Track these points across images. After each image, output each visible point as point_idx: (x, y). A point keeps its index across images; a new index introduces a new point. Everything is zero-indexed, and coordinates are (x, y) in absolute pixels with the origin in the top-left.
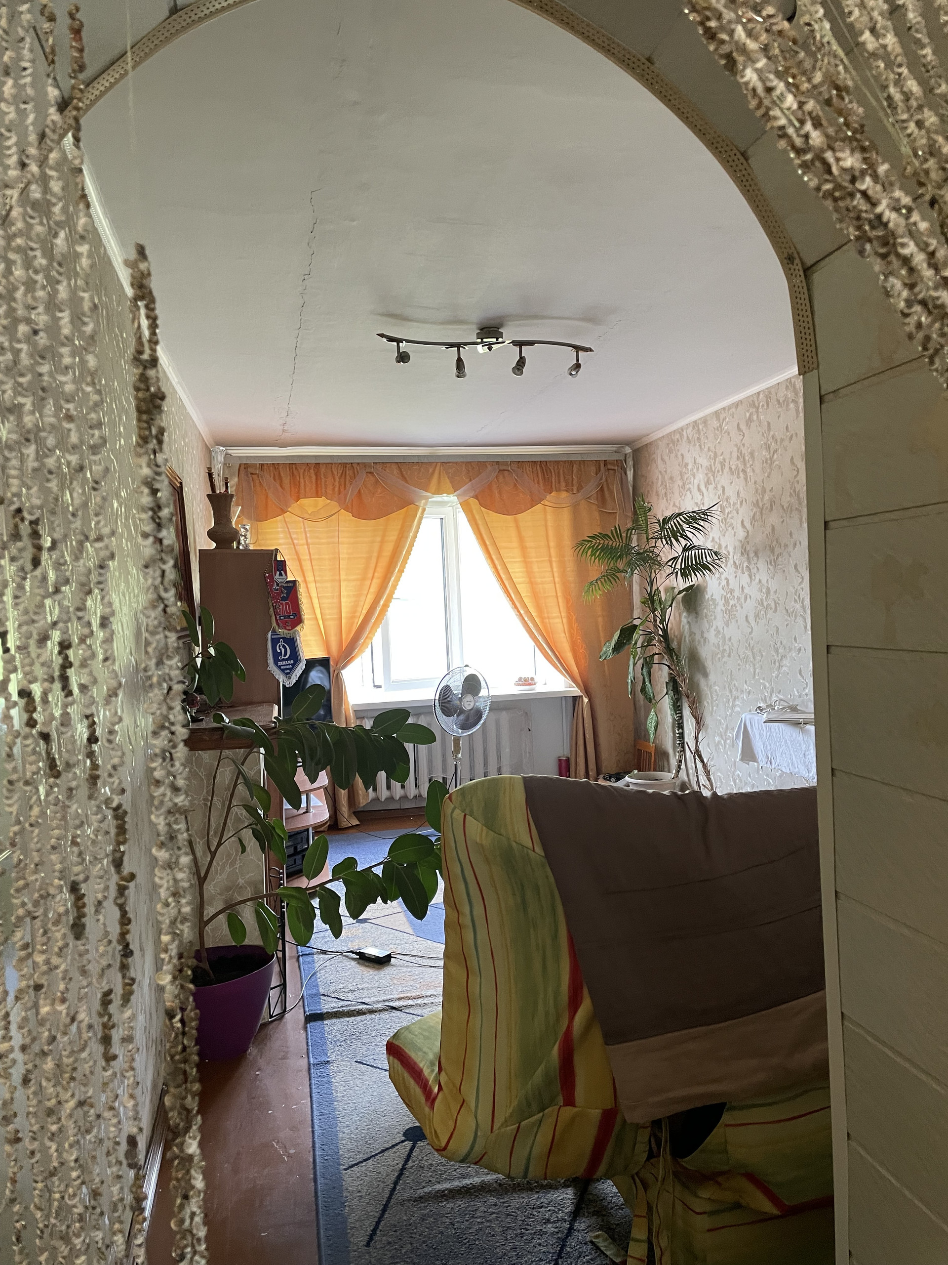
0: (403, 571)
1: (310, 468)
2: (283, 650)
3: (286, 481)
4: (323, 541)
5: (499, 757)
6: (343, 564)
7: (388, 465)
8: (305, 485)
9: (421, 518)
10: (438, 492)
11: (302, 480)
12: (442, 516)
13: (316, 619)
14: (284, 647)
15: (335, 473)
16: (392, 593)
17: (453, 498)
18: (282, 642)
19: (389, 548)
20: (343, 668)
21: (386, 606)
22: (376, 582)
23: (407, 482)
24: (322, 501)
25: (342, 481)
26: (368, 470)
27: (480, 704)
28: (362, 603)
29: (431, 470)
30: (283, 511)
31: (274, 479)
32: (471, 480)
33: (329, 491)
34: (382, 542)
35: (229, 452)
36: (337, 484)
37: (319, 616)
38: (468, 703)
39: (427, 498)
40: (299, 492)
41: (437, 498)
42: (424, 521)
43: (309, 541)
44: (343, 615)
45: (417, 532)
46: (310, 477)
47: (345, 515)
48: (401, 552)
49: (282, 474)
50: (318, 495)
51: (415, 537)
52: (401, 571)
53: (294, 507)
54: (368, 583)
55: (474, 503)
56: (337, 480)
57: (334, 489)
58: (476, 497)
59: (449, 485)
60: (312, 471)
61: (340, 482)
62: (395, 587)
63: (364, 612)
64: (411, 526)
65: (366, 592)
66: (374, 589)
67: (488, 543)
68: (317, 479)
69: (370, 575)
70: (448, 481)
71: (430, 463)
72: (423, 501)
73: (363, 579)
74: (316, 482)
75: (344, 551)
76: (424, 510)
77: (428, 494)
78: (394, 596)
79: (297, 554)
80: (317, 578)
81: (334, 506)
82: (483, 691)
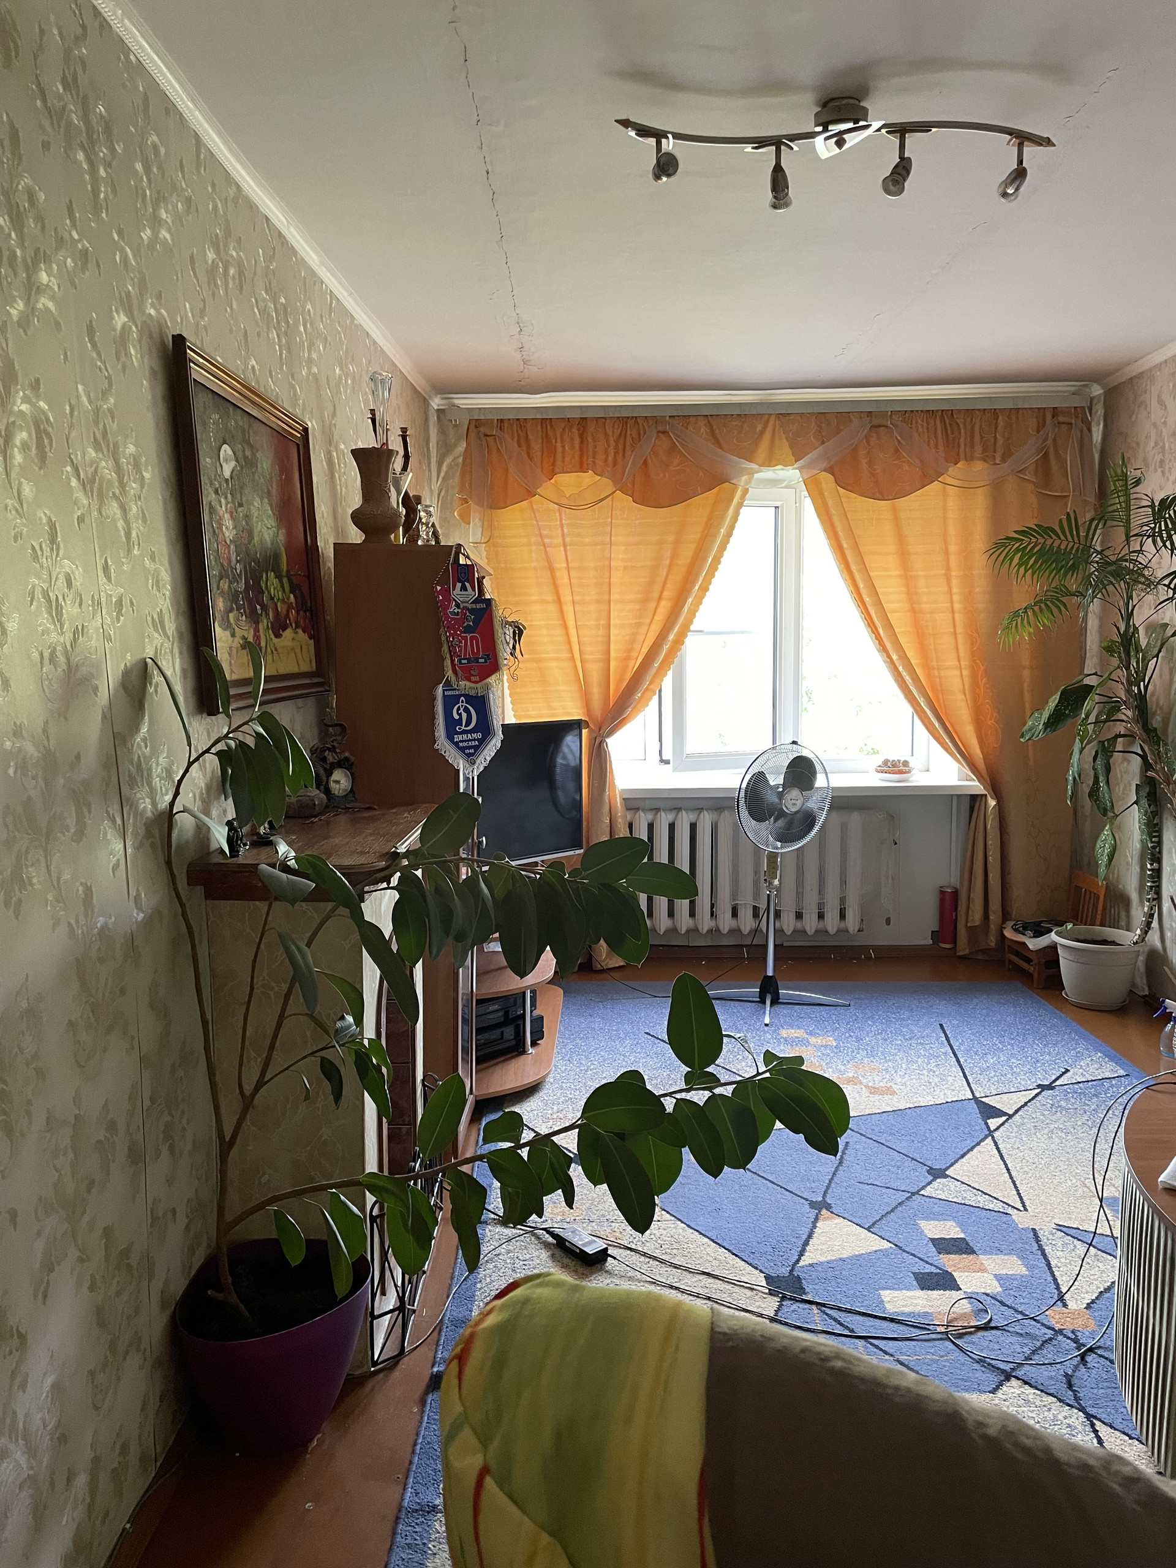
0: (707, 589)
1: (572, 427)
2: (464, 715)
3: (536, 446)
4: (587, 540)
5: (843, 882)
6: (616, 577)
7: (692, 420)
8: (563, 452)
9: (740, 505)
10: (769, 462)
11: (559, 445)
12: (778, 504)
13: (573, 659)
14: (466, 710)
15: (610, 433)
16: (689, 621)
17: (792, 474)
18: (462, 703)
19: (687, 552)
20: (611, 733)
21: (679, 641)
22: (665, 606)
23: (721, 447)
24: (589, 478)
25: (621, 447)
26: (660, 428)
27: (812, 805)
28: (641, 638)
29: (759, 428)
30: (531, 494)
31: (519, 445)
32: (823, 443)
33: (599, 462)
34: (677, 542)
35: (457, 402)
36: (612, 451)
37: (577, 655)
38: (793, 802)
39: (751, 473)
40: (554, 464)
41: (767, 474)
42: (743, 510)
43: (567, 539)
44: (612, 654)
45: (732, 527)
46: (572, 439)
47: (623, 500)
48: (705, 559)
49: (530, 436)
50: (582, 469)
51: (729, 534)
52: (705, 589)
53: (547, 488)
54: (652, 605)
55: (827, 479)
56: (612, 443)
57: (606, 460)
58: (830, 470)
59: (787, 450)
60: (575, 430)
61: (616, 447)
62: (693, 613)
63: (645, 650)
64: (723, 518)
65: (648, 621)
66: (660, 616)
67: (845, 545)
68: (582, 443)
69: (656, 595)
70: (786, 444)
71: (759, 416)
72: (744, 478)
73: (645, 600)
74: (581, 449)
75: (619, 555)
76: (745, 492)
77: (754, 466)
78: (692, 628)
79: (548, 559)
80: (576, 598)
81: (605, 485)
82: (820, 781)
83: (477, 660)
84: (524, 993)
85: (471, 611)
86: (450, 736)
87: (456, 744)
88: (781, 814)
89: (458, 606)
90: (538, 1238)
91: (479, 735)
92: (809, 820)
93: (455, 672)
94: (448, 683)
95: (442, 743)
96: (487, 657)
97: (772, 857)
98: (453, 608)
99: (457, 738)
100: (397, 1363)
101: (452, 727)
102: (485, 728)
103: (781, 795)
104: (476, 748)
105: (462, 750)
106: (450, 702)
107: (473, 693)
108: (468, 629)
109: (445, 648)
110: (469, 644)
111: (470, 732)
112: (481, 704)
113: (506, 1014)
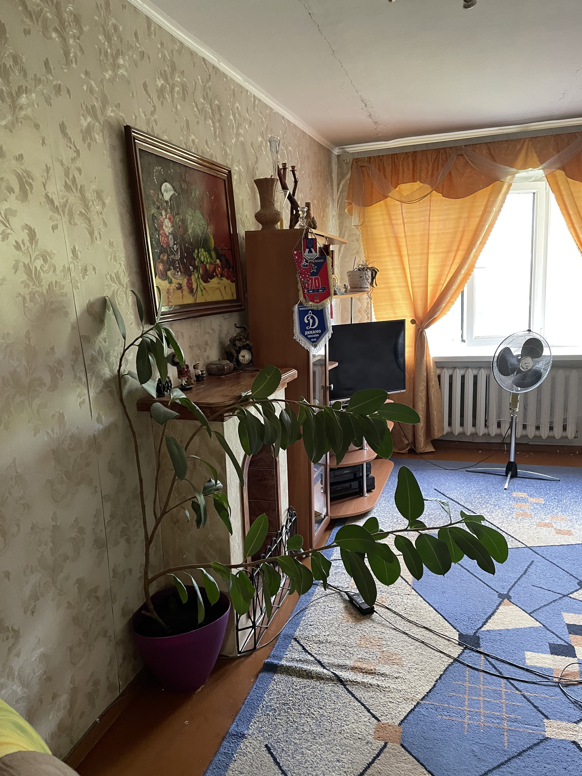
0: (485, 243)
1: (408, 157)
2: (311, 321)
3: (388, 170)
4: (416, 220)
5: (566, 409)
6: (433, 240)
7: (478, 146)
8: (403, 173)
9: (507, 193)
10: (524, 167)
11: (401, 168)
12: (534, 191)
13: (408, 286)
14: (312, 318)
15: (430, 159)
16: (474, 262)
17: (539, 172)
18: (310, 314)
19: (475, 222)
20: (427, 327)
21: (468, 274)
22: (461, 254)
23: (495, 161)
24: (417, 185)
25: (436, 166)
26: (459, 153)
27: (540, 365)
28: (446, 273)
29: (518, 147)
30: (385, 197)
31: (379, 170)
32: (559, 152)
33: (423, 175)
34: (469, 217)
35: (347, 150)
36: (430, 168)
37: (410, 284)
38: (528, 363)
39: (514, 174)
40: (398, 179)
41: (522, 174)
42: (508, 196)
43: (405, 220)
44: (430, 283)
45: (501, 206)
46: (408, 165)
47: (437, 196)
48: (484, 226)
49: (385, 165)
50: (414, 181)
51: (499, 211)
52: (483, 243)
53: (394, 193)
54: (453, 254)
55: (560, 174)
56: (431, 164)
57: (427, 173)
58: (563, 168)
59: (536, 159)
60: (410, 159)
61: (433, 166)
62: (476, 257)
63: (448, 280)
64: (495, 201)
65: (451, 263)
66: (458, 260)
67: (571, 213)
68: (414, 166)
69: (455, 248)
70: (535, 155)
71: (518, 140)
72: (509, 177)
73: (449, 252)
74: (413, 168)
75: (435, 227)
76: (510, 185)
77: (514, 170)
78: (476, 266)
79: (394, 232)
80: (409, 252)
81: (427, 188)
82: (546, 352)
83: (318, 291)
84: (363, 465)
85: (315, 264)
86: (302, 332)
87: (306, 336)
88: (519, 371)
89: (307, 261)
90: (341, 596)
91: (320, 331)
92: (537, 376)
93: (305, 297)
94: (301, 304)
95: (298, 336)
96: (324, 289)
97: (515, 396)
98: (304, 263)
99: (306, 333)
100: (251, 654)
101: (303, 327)
102: (323, 327)
103: (519, 361)
104: (318, 338)
105: (310, 339)
106: (302, 314)
107: (315, 308)
108: (313, 274)
109: (300, 285)
110: (314, 282)
111: (315, 329)
112: (320, 314)
113: (355, 475)
